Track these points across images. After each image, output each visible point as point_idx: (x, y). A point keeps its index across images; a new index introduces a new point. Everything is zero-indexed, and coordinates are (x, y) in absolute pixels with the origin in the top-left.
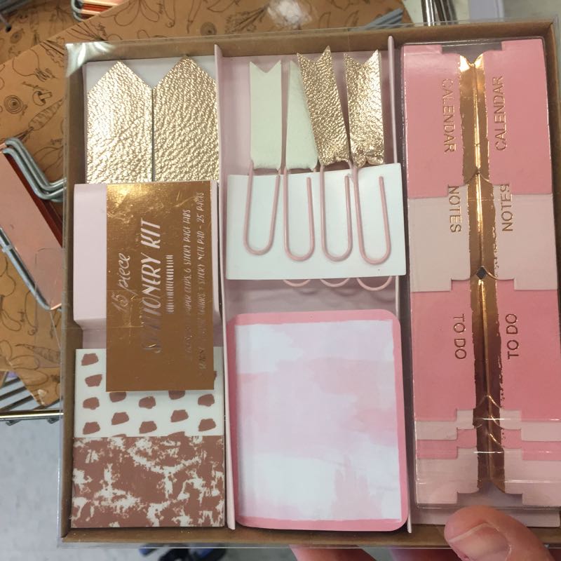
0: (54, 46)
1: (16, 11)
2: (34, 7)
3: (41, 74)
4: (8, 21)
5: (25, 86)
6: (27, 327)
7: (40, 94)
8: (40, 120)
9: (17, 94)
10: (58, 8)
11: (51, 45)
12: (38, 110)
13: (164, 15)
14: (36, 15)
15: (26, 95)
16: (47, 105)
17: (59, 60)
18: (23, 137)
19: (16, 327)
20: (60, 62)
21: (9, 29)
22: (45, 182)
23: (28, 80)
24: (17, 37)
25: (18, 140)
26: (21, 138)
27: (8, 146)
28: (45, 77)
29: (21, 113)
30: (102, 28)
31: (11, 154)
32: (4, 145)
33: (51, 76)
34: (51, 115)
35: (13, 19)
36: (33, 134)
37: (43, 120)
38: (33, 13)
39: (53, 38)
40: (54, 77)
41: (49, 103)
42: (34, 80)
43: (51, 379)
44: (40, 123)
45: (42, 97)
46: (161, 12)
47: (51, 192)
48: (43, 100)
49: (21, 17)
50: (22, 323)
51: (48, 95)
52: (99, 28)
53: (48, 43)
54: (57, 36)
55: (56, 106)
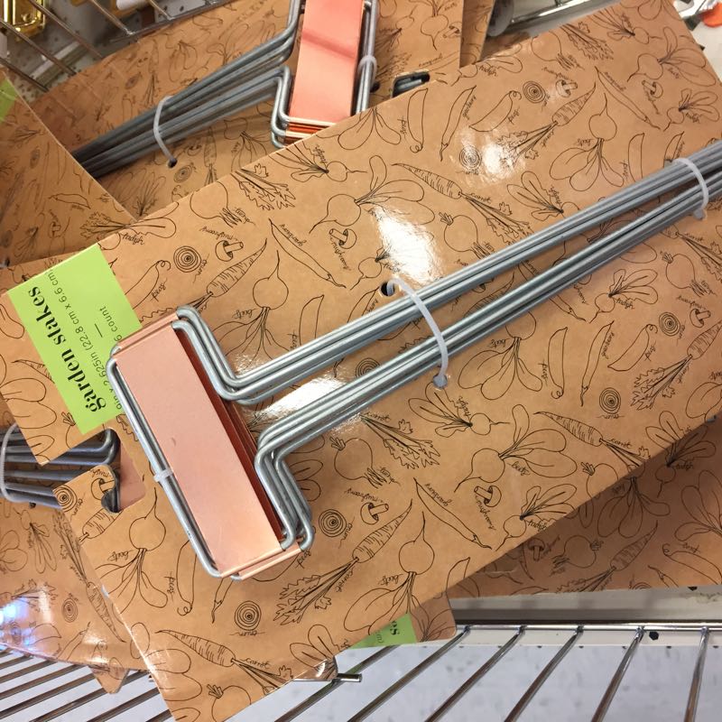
0: (249, 177)
1: (184, 139)
2: (210, 134)
3: (231, 217)
4: (172, 153)
5: (205, 233)
6: (177, 602)
7: (226, 244)
8: (223, 282)
9: (193, 244)
10: (244, 135)
11: (247, 176)
12: (223, 267)
13: (408, 136)
14: (212, 145)
15: (205, 245)
16: (236, 259)
17: (257, 196)
18: (198, 304)
19: (160, 600)
20: (258, 199)
21: (173, 164)
22: (230, 374)
23: (210, 225)
24: (184, 173)
25: (193, 309)
26: (196, 306)
27: (180, 318)
28: (235, 220)
29: (196, 272)
30: (320, 153)
31: (184, 329)
32: (174, 316)
33: (243, 219)
34: (239, 274)
35: (179, 150)
36: (211, 301)
37: (228, 282)
38: (208, 142)
39: (251, 167)
40: (247, 220)
41: (238, 257)
42: (219, 225)
43: (206, 691)
44: (223, 286)
45: (228, 249)
46: (403, 131)
47: (238, 389)
48: (229, 253)
49: (191, 148)
50: (169, 595)
51: (238, 246)
52: (316, 153)
53: (243, 173)
54: (256, 163)
55: (247, 262)
